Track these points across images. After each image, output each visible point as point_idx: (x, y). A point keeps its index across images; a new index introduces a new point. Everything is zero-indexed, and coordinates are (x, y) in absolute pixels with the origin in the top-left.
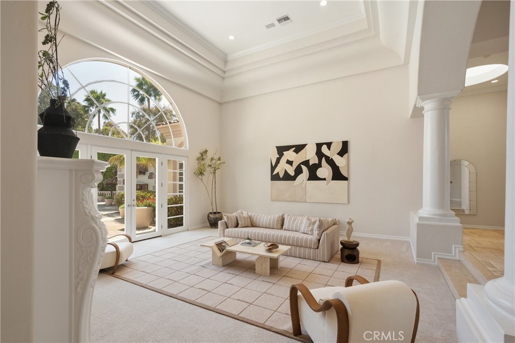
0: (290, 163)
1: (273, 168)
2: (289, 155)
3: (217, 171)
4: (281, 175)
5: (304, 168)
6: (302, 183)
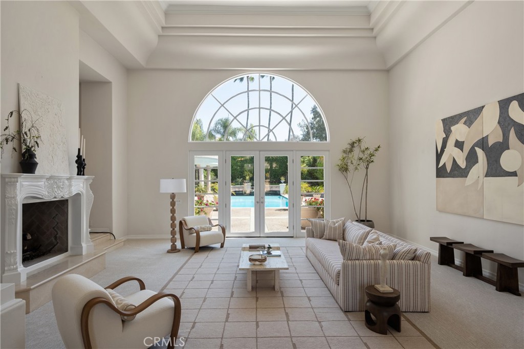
0: (459, 145)
1: (439, 156)
2: (459, 131)
3: (370, 165)
4: (449, 169)
5: (480, 152)
6: (477, 181)
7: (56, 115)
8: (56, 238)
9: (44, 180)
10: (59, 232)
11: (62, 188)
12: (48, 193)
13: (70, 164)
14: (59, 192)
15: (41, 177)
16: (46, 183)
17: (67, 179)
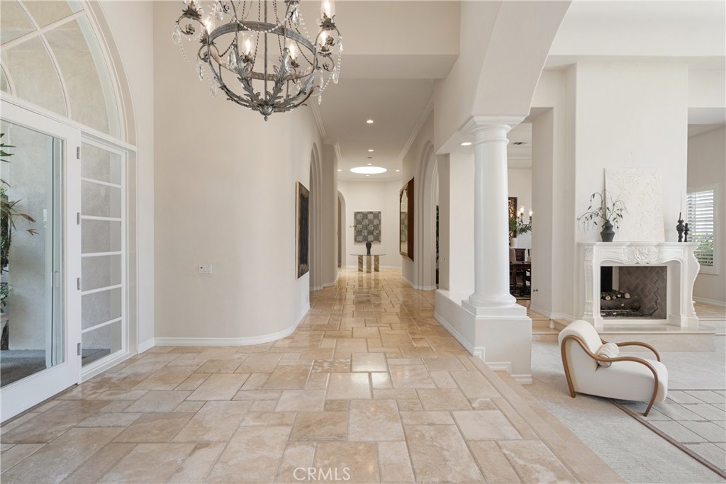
7: (648, 184)
8: (656, 302)
9: (625, 247)
10: (659, 298)
11: (647, 255)
12: (629, 258)
13: (666, 231)
14: (643, 258)
15: (620, 245)
16: (626, 250)
17: (656, 246)
